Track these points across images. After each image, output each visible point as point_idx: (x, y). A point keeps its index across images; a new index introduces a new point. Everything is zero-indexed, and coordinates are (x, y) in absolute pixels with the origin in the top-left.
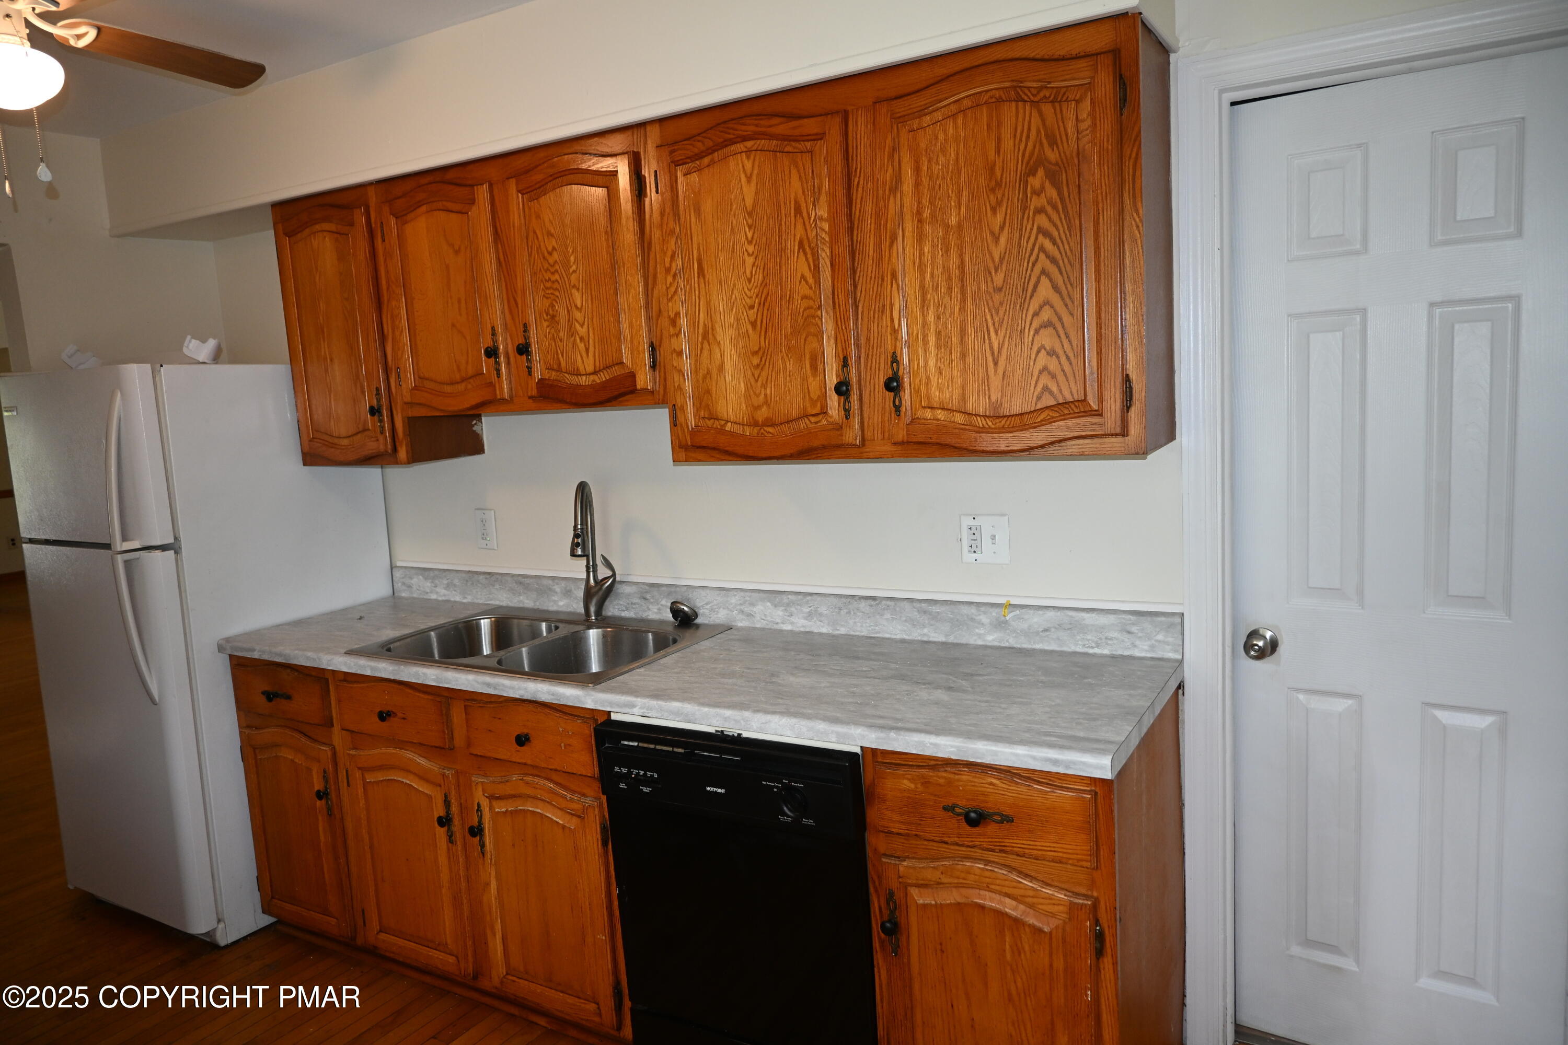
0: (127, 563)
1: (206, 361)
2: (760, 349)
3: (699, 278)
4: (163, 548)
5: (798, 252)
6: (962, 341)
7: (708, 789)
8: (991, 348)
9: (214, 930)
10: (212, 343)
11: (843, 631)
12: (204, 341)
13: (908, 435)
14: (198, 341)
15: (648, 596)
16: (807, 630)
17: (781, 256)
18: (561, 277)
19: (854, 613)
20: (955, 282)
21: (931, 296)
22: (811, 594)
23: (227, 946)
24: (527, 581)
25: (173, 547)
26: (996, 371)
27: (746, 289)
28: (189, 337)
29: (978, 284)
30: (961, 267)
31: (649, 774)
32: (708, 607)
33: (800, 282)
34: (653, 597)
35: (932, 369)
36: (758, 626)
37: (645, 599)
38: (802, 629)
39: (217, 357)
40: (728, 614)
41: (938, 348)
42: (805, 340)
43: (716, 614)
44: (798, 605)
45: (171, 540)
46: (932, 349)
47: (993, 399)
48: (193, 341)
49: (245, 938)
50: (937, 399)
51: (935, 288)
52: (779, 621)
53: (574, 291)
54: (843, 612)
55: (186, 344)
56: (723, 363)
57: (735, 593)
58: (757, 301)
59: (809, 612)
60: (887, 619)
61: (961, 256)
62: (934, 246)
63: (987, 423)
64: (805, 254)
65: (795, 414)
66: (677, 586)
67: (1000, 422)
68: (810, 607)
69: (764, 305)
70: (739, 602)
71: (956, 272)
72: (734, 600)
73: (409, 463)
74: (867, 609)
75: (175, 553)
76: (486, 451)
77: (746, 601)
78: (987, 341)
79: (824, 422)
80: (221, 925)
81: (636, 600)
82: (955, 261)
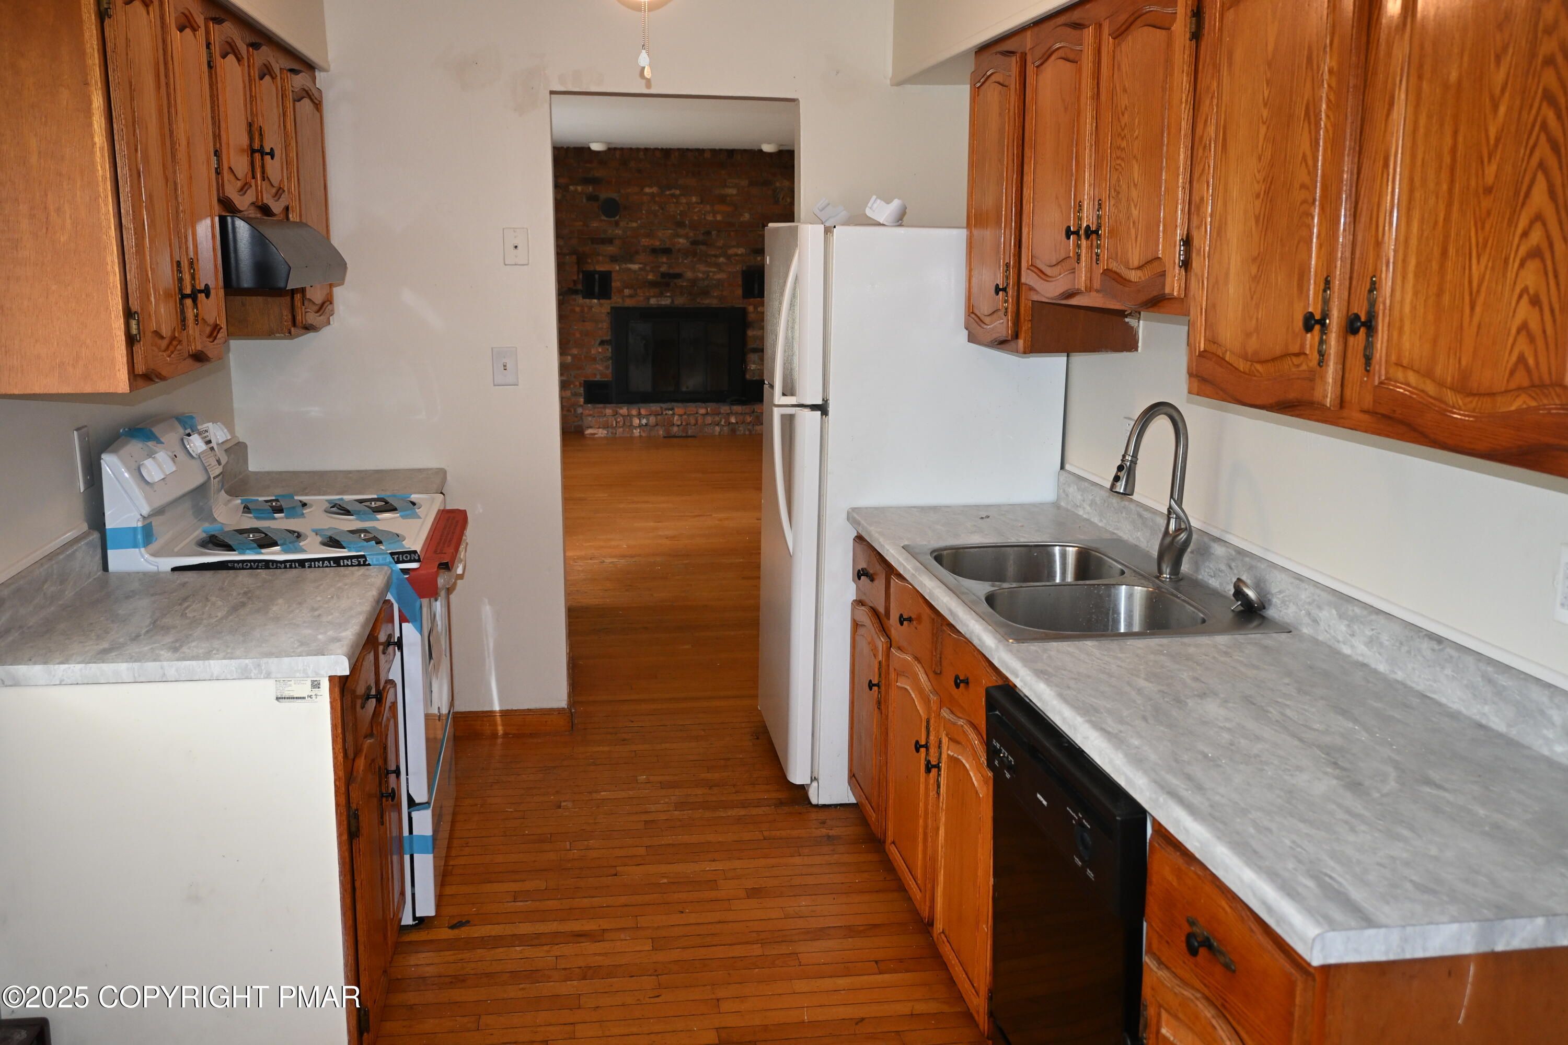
0: (783, 417)
1: (885, 223)
2: (1259, 254)
3: (1222, 152)
4: (814, 407)
5: (1304, 120)
6: (1442, 266)
7: (1039, 796)
8: (1470, 282)
9: (808, 785)
10: (896, 203)
11: (1400, 676)
12: (888, 202)
13: (1374, 401)
14: (883, 202)
15: (1233, 565)
16: (1365, 661)
17: (1288, 126)
18: (1128, 144)
19: (1415, 655)
20: (1445, 175)
21: (1418, 195)
22: (1379, 612)
23: (817, 806)
24: (1147, 515)
25: (822, 408)
26: (1471, 321)
27: (1256, 170)
28: (874, 197)
29: (1468, 180)
30: (1454, 150)
31: (1010, 758)
32: (1280, 596)
33: (1301, 163)
34: (1237, 567)
35: (1407, 309)
36: (1321, 638)
37: (1230, 568)
38: (1360, 659)
39: (900, 220)
40: (1296, 613)
41: (1416, 276)
42: (1297, 247)
43: (1286, 609)
44: (1361, 622)
45: (820, 402)
46: (1411, 276)
47: (1464, 363)
48: (879, 201)
49: (836, 806)
50: (1407, 354)
51: (1424, 180)
52: (1341, 639)
53: (1134, 162)
54: (1405, 649)
55: (869, 205)
56: (1229, 268)
57: (1307, 587)
58: (1263, 187)
59: (1371, 637)
60: (1447, 676)
61: (1455, 133)
62: (1429, 117)
63: (1457, 401)
64: (1309, 123)
65: (1278, 351)
66: (1261, 559)
67: (1471, 402)
68: (1373, 630)
69: (1268, 193)
70: (1308, 600)
71: (1447, 159)
72: (1305, 594)
73: (1025, 353)
74: (1428, 654)
75: (822, 415)
76: (1140, 349)
77: (1314, 600)
78: (1467, 271)
79: (1304, 367)
80: (815, 784)
81: (1223, 567)
82: (1448, 141)
